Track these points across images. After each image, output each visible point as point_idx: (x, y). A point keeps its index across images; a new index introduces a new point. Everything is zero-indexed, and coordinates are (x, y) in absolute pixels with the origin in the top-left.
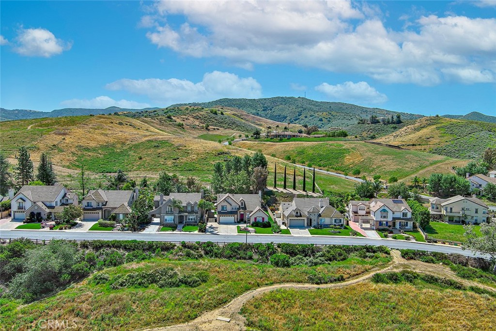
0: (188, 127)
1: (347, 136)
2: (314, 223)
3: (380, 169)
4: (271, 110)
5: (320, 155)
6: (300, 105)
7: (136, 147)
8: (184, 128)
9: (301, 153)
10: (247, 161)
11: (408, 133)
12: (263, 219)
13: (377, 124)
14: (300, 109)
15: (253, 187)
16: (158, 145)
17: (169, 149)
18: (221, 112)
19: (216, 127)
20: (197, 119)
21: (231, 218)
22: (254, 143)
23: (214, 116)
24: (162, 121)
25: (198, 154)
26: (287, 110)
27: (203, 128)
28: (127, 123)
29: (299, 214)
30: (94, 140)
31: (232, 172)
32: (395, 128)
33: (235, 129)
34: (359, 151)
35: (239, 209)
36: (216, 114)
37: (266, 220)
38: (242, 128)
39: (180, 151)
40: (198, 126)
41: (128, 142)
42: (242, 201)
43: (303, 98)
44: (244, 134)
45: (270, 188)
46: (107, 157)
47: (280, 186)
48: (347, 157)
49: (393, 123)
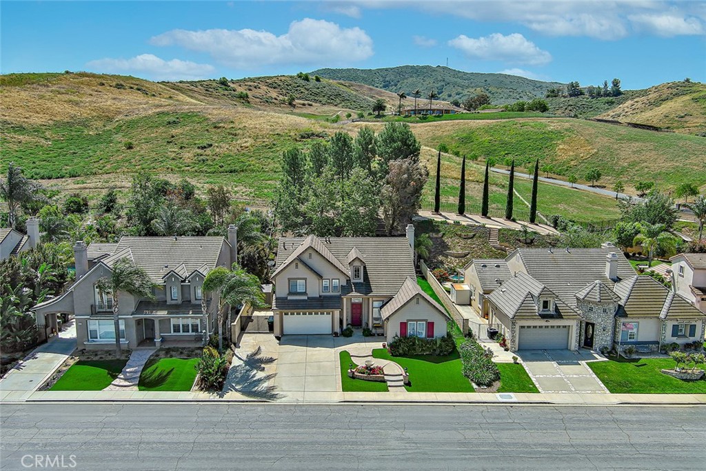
0: (258, 100)
1: (547, 110)
2: (602, 338)
3: (637, 168)
4: (396, 85)
5: (504, 144)
6: (440, 78)
7: (132, 125)
8: (249, 102)
9: (466, 140)
10: (367, 144)
11: (637, 111)
12: (430, 326)
13: (580, 98)
14: (440, 84)
15: (385, 211)
16: (174, 119)
17: (197, 126)
18: (316, 77)
19: (306, 102)
20: (275, 88)
21: (322, 321)
22: (374, 125)
23: (303, 82)
24: (210, 90)
25: (256, 138)
26: (420, 85)
27: (283, 102)
28: (132, 86)
29: (551, 307)
30: (44, 111)
31: (327, 171)
32: (612, 103)
33: (340, 105)
34: (582, 136)
35: (346, 289)
36: (308, 81)
37: (440, 330)
38: (353, 103)
39: (219, 130)
40: (276, 99)
41: (120, 117)
42: (357, 264)
43: (444, 68)
44: (354, 113)
45: (425, 214)
46: (60, 146)
47: (450, 208)
48: (561, 147)
49: (606, 94)
